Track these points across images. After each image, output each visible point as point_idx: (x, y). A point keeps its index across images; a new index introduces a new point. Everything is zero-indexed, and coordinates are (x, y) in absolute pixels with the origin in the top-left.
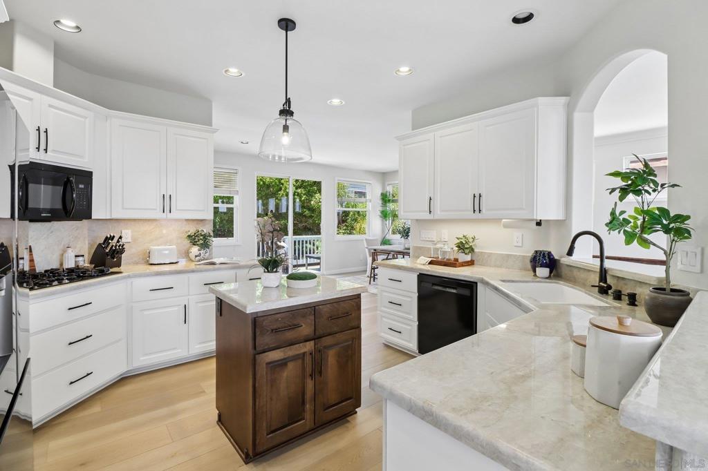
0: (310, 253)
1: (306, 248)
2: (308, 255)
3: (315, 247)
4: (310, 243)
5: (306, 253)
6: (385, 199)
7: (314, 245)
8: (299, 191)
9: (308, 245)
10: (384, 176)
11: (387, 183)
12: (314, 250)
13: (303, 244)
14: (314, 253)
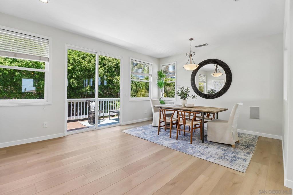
0: (112, 109)
1: (110, 106)
2: (111, 110)
3: (115, 105)
4: (112, 103)
5: (110, 109)
6: (160, 75)
7: (114, 104)
8: (106, 74)
9: (111, 104)
10: (159, 60)
11: (161, 65)
12: (114, 106)
13: (107, 103)
14: (114, 109)
